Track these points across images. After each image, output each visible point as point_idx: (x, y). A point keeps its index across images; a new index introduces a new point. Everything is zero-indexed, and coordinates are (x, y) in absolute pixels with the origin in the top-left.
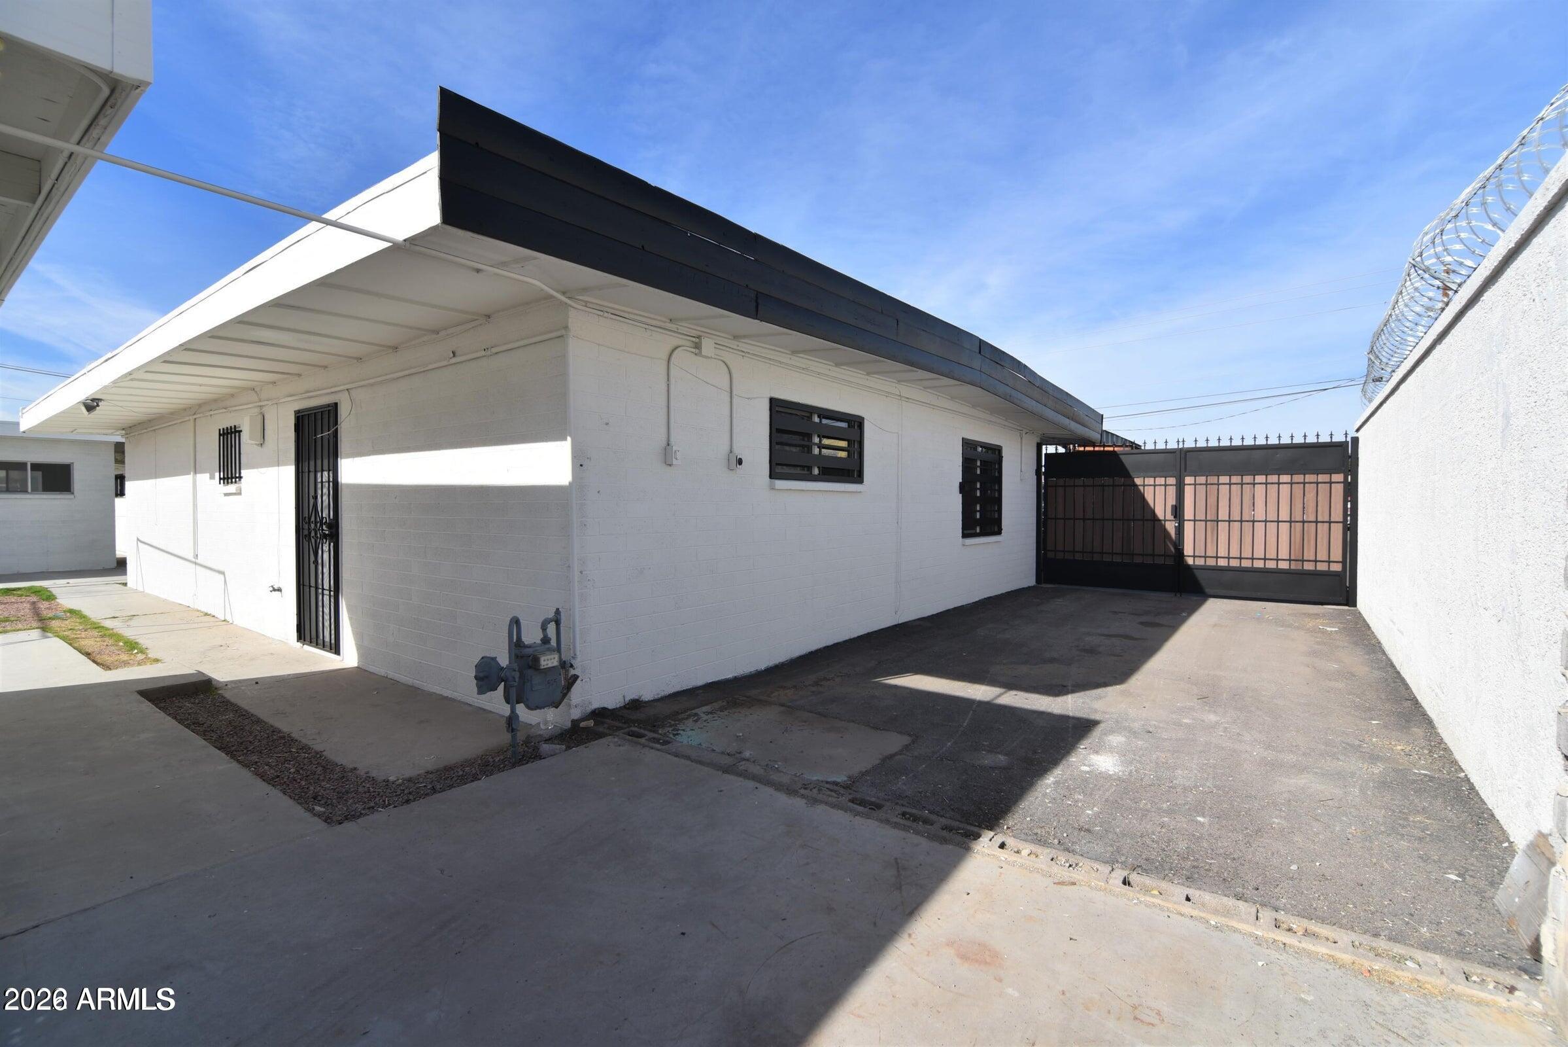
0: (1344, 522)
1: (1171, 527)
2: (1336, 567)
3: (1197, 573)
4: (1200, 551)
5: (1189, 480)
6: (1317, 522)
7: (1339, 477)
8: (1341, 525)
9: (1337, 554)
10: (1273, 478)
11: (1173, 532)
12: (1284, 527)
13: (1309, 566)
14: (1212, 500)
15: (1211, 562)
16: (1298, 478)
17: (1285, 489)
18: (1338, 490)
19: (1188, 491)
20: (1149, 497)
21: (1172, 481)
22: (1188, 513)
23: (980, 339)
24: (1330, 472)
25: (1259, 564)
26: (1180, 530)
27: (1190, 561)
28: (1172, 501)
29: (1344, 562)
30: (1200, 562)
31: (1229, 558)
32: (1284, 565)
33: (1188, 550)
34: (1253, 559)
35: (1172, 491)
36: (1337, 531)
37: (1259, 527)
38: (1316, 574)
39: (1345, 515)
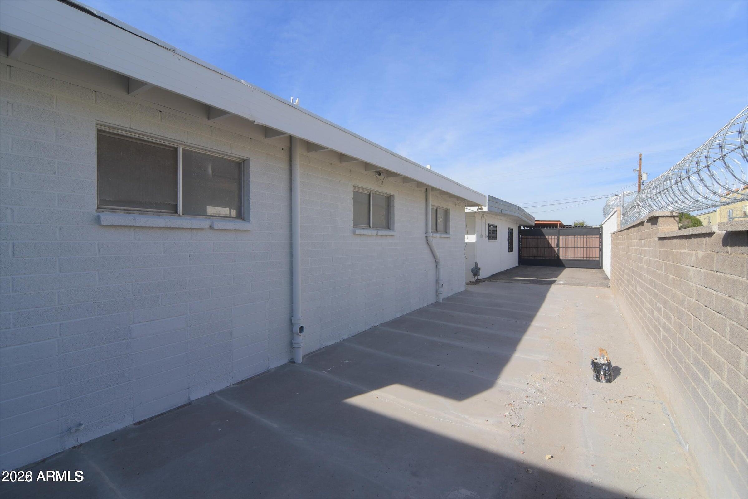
0: (599, 247)
1: (556, 249)
2: (598, 259)
3: (563, 262)
4: (564, 256)
5: (560, 237)
6: (593, 248)
7: (598, 236)
8: (599, 248)
9: (598, 256)
10: (582, 236)
11: (556, 251)
12: (585, 249)
13: (591, 259)
14: (567, 242)
15: (567, 258)
16: (588, 236)
17: (585, 239)
18: (598, 239)
19: (560, 240)
20: (550, 241)
21: (556, 237)
22: (560, 246)
23: (518, 207)
24: (596, 235)
25: (579, 259)
26: (558, 250)
27: (561, 258)
28: (556, 242)
29: (599, 258)
30: (564, 258)
31: (571, 257)
32: (585, 259)
33: (560, 255)
34: (577, 257)
35: (556, 240)
36: (598, 250)
37: (579, 249)
38: (593, 261)
39: (600, 246)
